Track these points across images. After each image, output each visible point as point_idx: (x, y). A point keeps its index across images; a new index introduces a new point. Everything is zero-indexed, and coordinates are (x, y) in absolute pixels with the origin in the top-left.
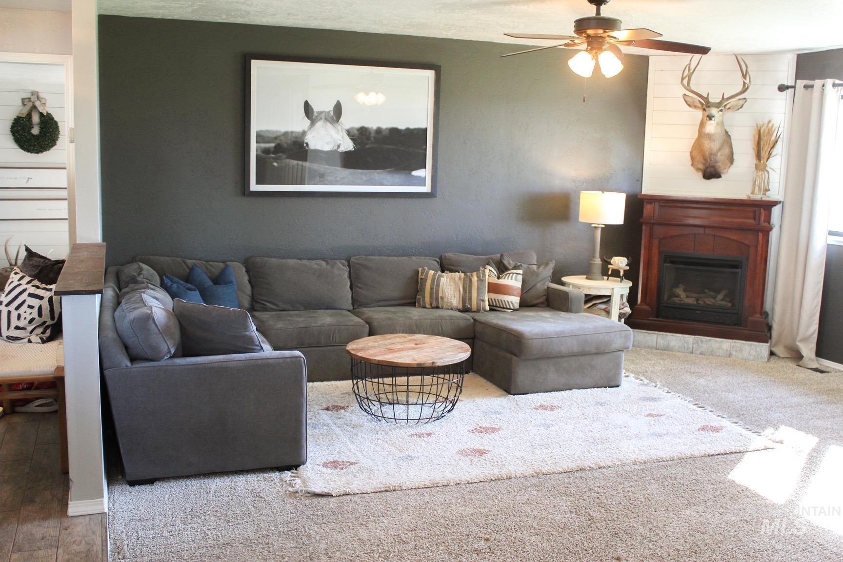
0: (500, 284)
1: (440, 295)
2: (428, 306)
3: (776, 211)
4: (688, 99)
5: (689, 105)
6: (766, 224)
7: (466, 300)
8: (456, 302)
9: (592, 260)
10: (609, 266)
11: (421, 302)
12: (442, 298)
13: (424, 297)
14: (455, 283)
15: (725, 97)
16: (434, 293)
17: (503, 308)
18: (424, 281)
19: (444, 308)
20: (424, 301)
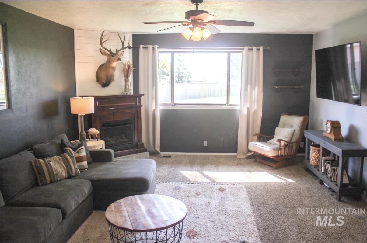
0: (81, 156)
1: (55, 173)
2: (48, 182)
3: (142, 98)
4: (102, 51)
5: (102, 54)
6: (139, 104)
7: (69, 171)
8: (64, 174)
9: (82, 133)
10: (89, 134)
11: (44, 182)
12: (57, 174)
13: (45, 178)
14: (58, 163)
15: (117, 50)
16: (51, 173)
17: (83, 169)
18: (41, 166)
19: (59, 180)
20: (46, 180)
